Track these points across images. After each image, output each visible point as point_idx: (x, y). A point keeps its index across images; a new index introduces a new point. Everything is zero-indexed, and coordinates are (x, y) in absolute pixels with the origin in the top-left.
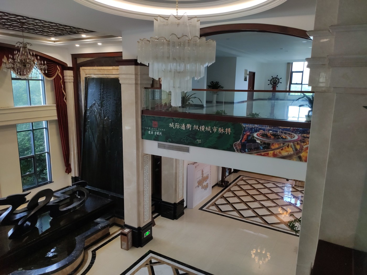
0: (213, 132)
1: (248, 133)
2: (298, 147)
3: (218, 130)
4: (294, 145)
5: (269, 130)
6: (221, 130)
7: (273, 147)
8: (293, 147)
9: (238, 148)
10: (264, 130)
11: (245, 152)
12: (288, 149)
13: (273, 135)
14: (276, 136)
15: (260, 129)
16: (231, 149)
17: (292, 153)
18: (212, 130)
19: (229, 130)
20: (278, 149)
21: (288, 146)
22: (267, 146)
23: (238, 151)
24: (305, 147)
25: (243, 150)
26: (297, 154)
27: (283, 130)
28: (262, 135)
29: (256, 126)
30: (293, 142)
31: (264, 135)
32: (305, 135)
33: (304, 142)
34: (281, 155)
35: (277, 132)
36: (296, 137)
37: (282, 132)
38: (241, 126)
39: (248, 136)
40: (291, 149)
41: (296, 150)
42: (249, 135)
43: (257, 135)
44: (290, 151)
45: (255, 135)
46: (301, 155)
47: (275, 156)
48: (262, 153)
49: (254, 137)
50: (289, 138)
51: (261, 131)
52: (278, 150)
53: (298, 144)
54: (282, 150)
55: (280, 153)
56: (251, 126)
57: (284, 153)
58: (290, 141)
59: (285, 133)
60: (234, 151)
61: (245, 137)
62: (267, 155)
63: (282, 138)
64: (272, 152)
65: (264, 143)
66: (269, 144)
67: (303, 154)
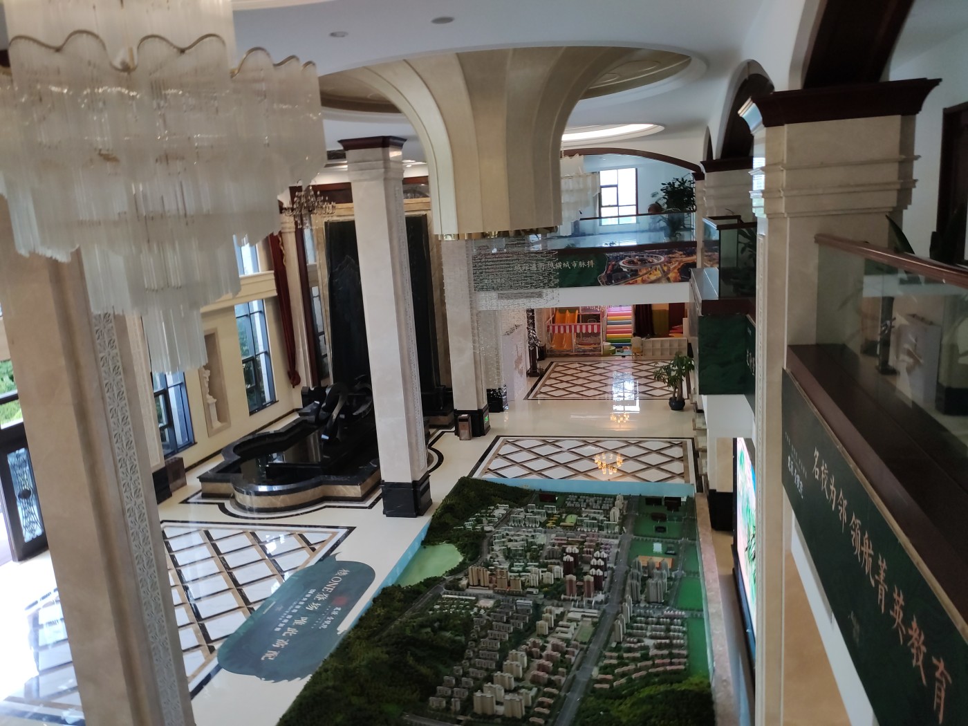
0: (572, 267)
1: (614, 263)
2: (665, 269)
3: (578, 264)
4: (662, 268)
5: (636, 256)
6: (582, 264)
7: (641, 274)
8: (661, 269)
9: (604, 281)
10: (630, 257)
11: (612, 283)
12: (656, 273)
13: (639, 260)
14: (643, 261)
15: (626, 256)
16: (596, 284)
17: (660, 275)
18: (571, 265)
19: (591, 263)
20: (646, 274)
21: (656, 270)
22: (635, 273)
23: (603, 284)
24: (671, 267)
25: (609, 281)
26: (665, 275)
27: (649, 253)
28: (628, 263)
29: (621, 253)
30: (660, 264)
31: (631, 262)
32: (670, 255)
33: (670, 263)
34: (649, 280)
35: (643, 256)
36: (663, 259)
37: (648, 256)
38: (605, 256)
39: (613, 266)
40: (659, 272)
41: (664, 271)
42: (615, 265)
43: (623, 263)
44: (659, 274)
45: (621, 263)
46: (669, 276)
47: (644, 282)
48: (631, 282)
49: (620, 265)
50: (656, 261)
51: (627, 259)
52: (646, 276)
53: (665, 265)
54: (651, 274)
55: (648, 278)
56: (615, 254)
57: (653, 278)
58: (657, 264)
59: (652, 257)
60: (599, 285)
61: (610, 267)
62: (636, 282)
63: (649, 262)
64: (640, 278)
65: (632, 271)
66: (636, 271)
67: (671, 275)
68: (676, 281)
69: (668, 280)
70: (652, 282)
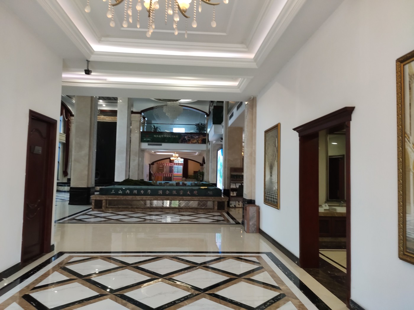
0: (171, 137)
5: (190, 135)
6: (174, 136)
11: (183, 143)
12: (195, 141)
22: (189, 140)
27: (194, 135)
29: (186, 134)
31: (188, 137)
33: (199, 138)
48: (188, 143)
49: (185, 138)
58: (196, 138)
60: (179, 143)
61: (182, 138)
63: (193, 138)
64: (191, 142)
67: (199, 142)
68: (201, 143)
69: (199, 143)
70: (194, 143)
